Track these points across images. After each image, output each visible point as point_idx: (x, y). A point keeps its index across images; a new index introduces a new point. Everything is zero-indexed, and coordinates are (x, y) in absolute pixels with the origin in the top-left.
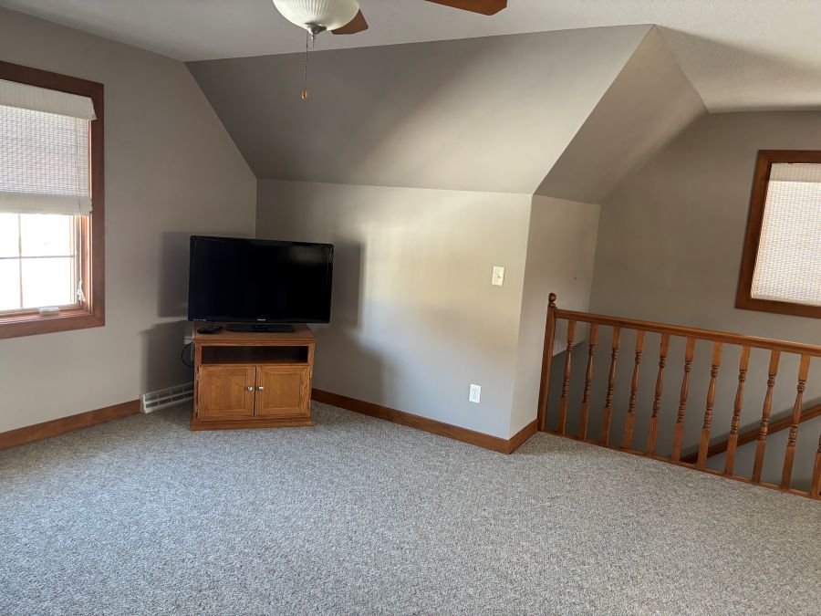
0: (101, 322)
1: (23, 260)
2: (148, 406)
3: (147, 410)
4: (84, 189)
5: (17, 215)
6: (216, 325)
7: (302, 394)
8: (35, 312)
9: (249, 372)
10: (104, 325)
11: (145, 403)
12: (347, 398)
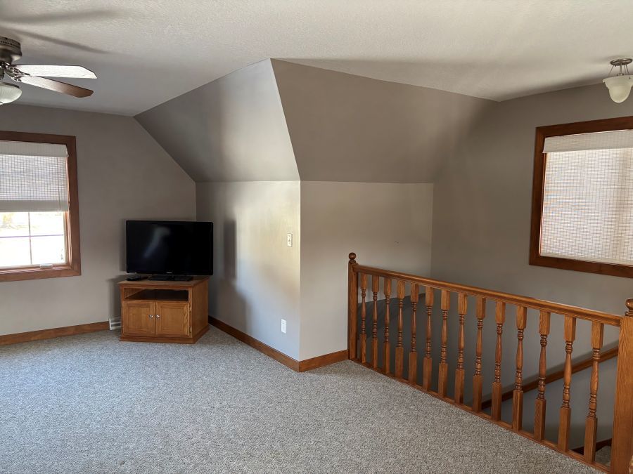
0: (79, 273)
1: (32, 238)
2: (112, 326)
3: (111, 328)
4: (65, 196)
5: (27, 213)
6: (143, 275)
7: (185, 322)
8: (38, 267)
9: (151, 306)
10: (80, 275)
11: (111, 324)
12: (233, 329)
